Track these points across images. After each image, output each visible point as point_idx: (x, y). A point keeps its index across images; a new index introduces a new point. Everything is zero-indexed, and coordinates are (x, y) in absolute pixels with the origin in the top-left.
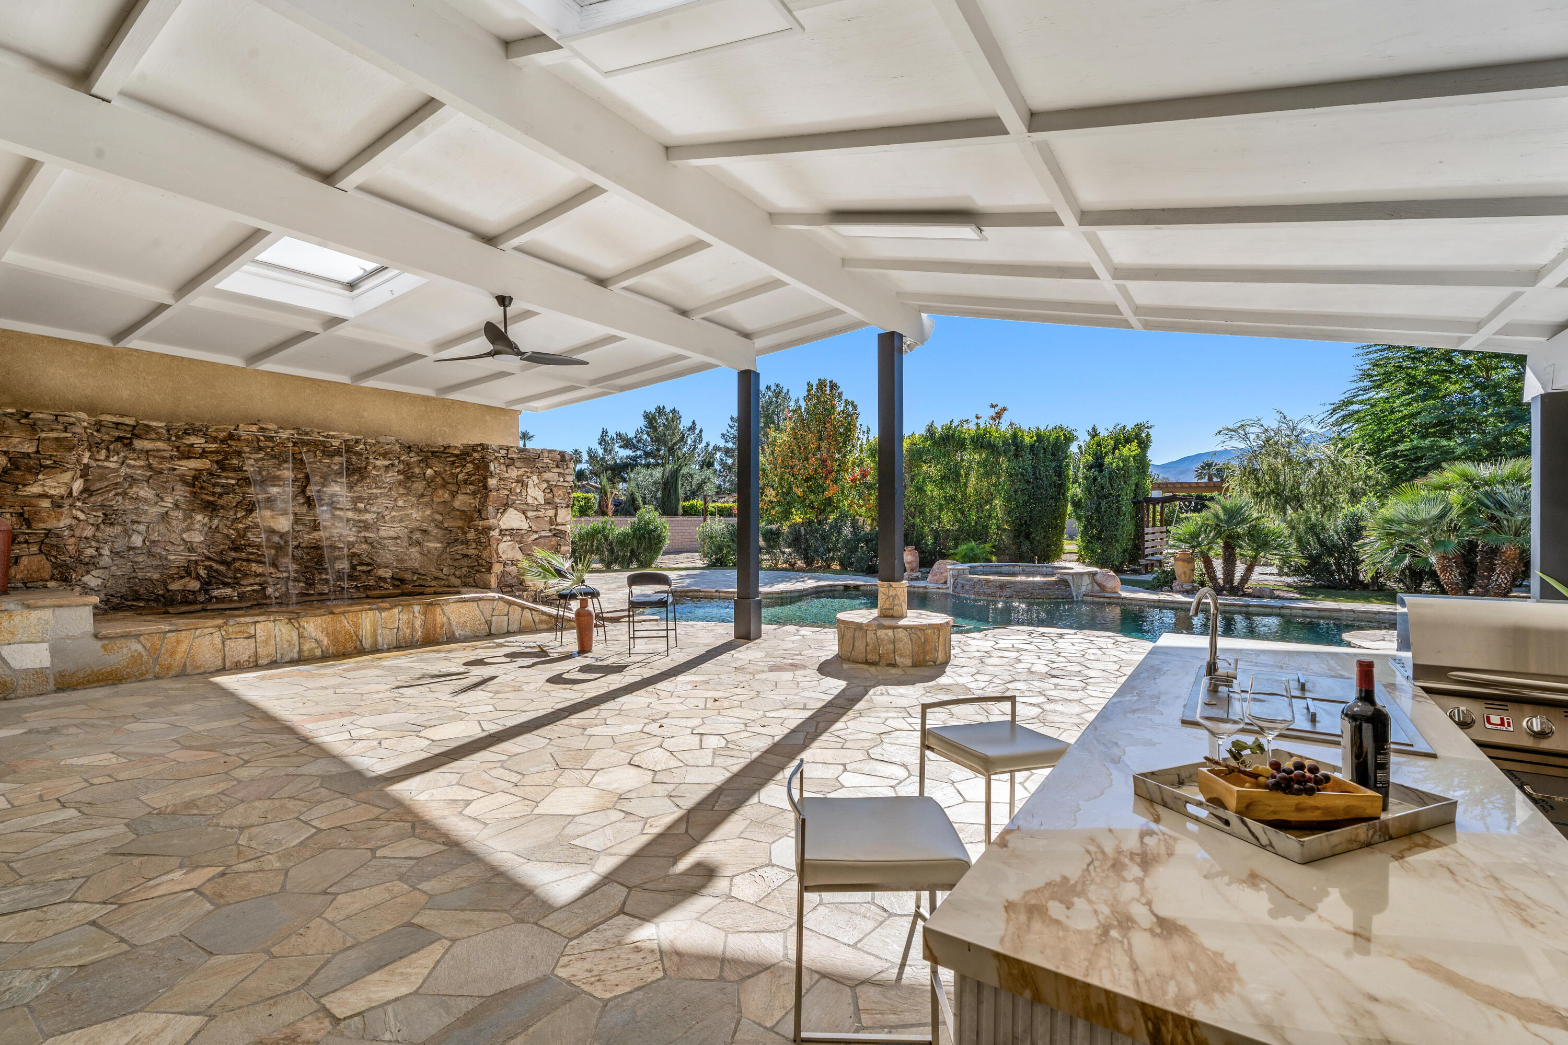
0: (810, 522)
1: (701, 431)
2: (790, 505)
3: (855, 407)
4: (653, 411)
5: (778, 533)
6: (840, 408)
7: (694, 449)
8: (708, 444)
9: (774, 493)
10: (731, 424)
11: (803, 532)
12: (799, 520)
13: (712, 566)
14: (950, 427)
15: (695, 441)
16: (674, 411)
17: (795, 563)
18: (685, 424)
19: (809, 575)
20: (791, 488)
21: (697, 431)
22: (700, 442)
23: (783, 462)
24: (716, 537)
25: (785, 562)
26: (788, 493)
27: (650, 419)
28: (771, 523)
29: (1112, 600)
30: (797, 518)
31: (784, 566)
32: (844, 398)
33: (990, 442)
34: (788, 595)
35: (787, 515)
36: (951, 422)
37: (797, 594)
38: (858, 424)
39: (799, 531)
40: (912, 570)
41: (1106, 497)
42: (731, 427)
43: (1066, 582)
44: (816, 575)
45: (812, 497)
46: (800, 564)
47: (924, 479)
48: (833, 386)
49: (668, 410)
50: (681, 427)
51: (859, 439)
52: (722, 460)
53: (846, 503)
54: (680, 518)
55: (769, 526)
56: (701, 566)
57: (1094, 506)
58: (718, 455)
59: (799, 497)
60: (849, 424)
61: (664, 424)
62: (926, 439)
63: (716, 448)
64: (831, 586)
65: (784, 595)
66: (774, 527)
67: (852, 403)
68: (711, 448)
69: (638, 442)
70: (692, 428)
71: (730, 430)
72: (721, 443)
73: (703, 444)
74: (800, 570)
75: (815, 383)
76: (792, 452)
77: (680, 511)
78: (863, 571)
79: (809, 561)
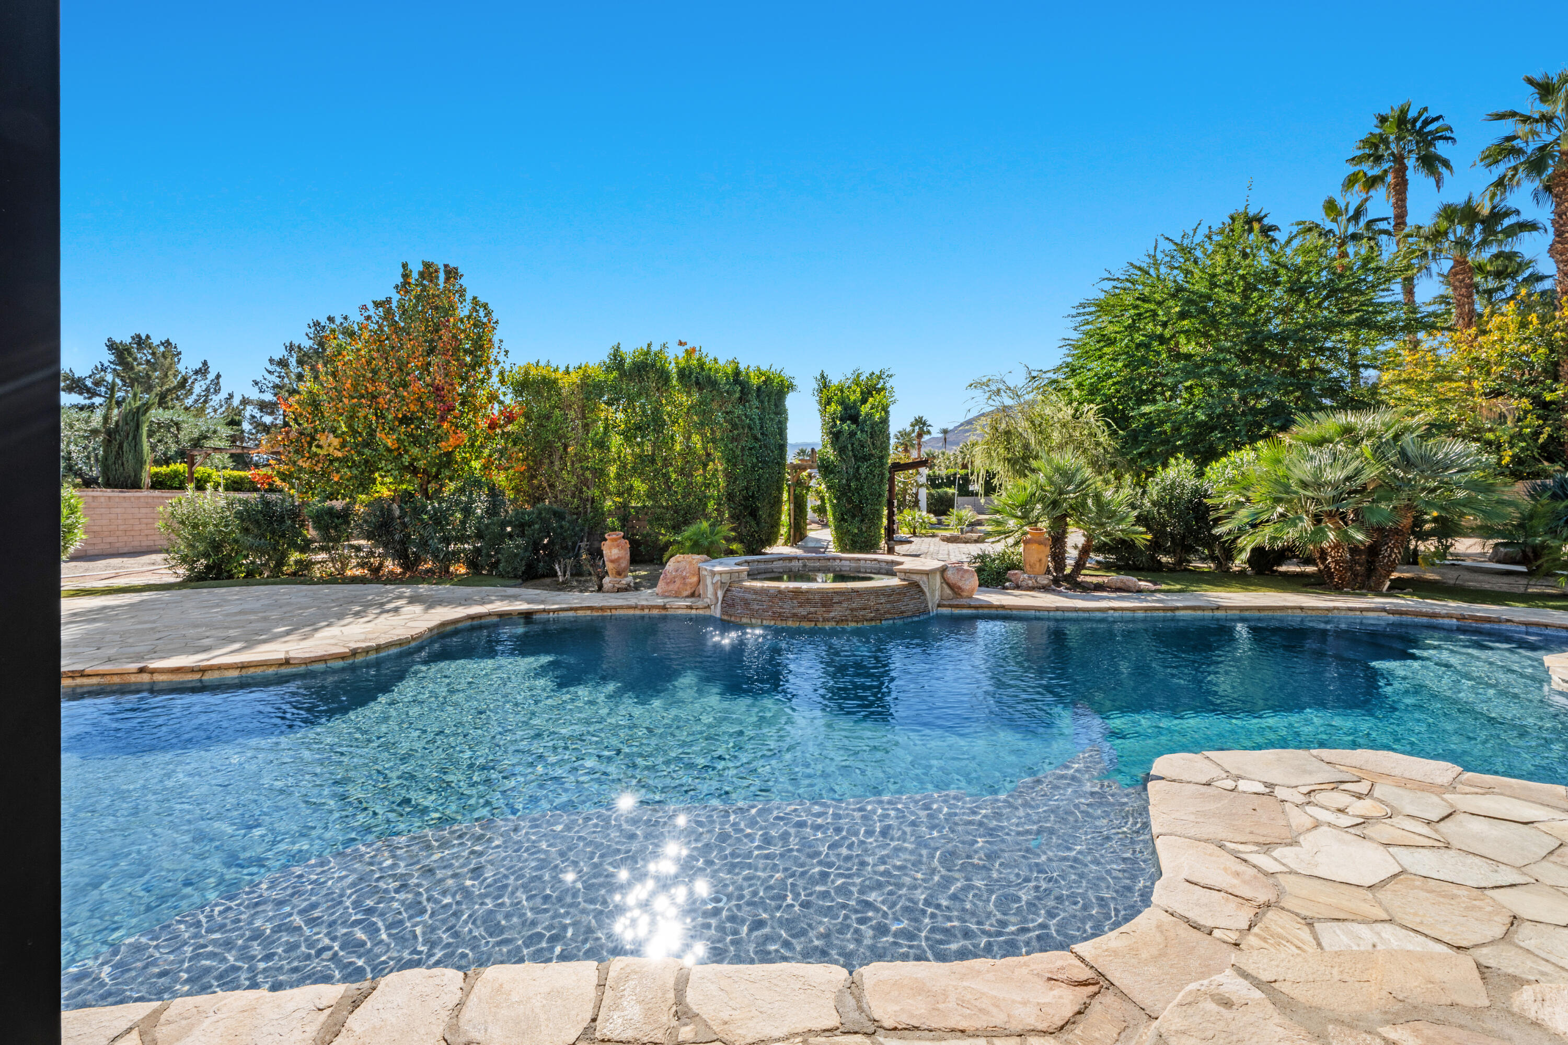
0: (407, 497)
1: (218, 376)
2: (370, 466)
3: (488, 314)
4: (128, 340)
5: (344, 515)
6: (463, 310)
7: (206, 402)
8: (231, 396)
9: (336, 442)
10: (271, 368)
11: (397, 513)
12: (386, 493)
13: (197, 580)
14: (648, 353)
15: (207, 390)
16: (167, 343)
17: (381, 565)
18: (187, 364)
19: (407, 591)
20: (372, 434)
21: (211, 376)
22: (217, 391)
23: (355, 386)
24: (205, 525)
25: (362, 565)
26: (367, 444)
27: (120, 352)
28: (331, 497)
29: (981, 611)
30: (383, 489)
31: (358, 572)
32: (469, 297)
33: (709, 377)
34: (373, 656)
35: (365, 484)
36: (649, 345)
37: (394, 650)
38: (496, 339)
39: (390, 510)
40: (619, 574)
41: (865, 458)
42: (270, 372)
43: (916, 585)
44: (423, 588)
45: (415, 451)
46: (390, 565)
47: (606, 428)
48: (452, 273)
49: (155, 341)
50: (181, 367)
51: (497, 363)
52: (253, 417)
53: (476, 464)
54: (145, 493)
55: (328, 504)
56: (172, 579)
57: (851, 471)
58: (249, 411)
59: (389, 450)
60: (480, 338)
61: (148, 362)
62: (608, 370)
63: (245, 402)
64: (472, 618)
65: (359, 659)
66: (338, 504)
67: (485, 306)
68: (236, 402)
69: (97, 383)
70: (203, 371)
71: (267, 375)
72: (254, 395)
73: (223, 395)
74: (393, 579)
75: (416, 268)
76: (375, 372)
77: (146, 480)
78: (516, 577)
79: (409, 563)
